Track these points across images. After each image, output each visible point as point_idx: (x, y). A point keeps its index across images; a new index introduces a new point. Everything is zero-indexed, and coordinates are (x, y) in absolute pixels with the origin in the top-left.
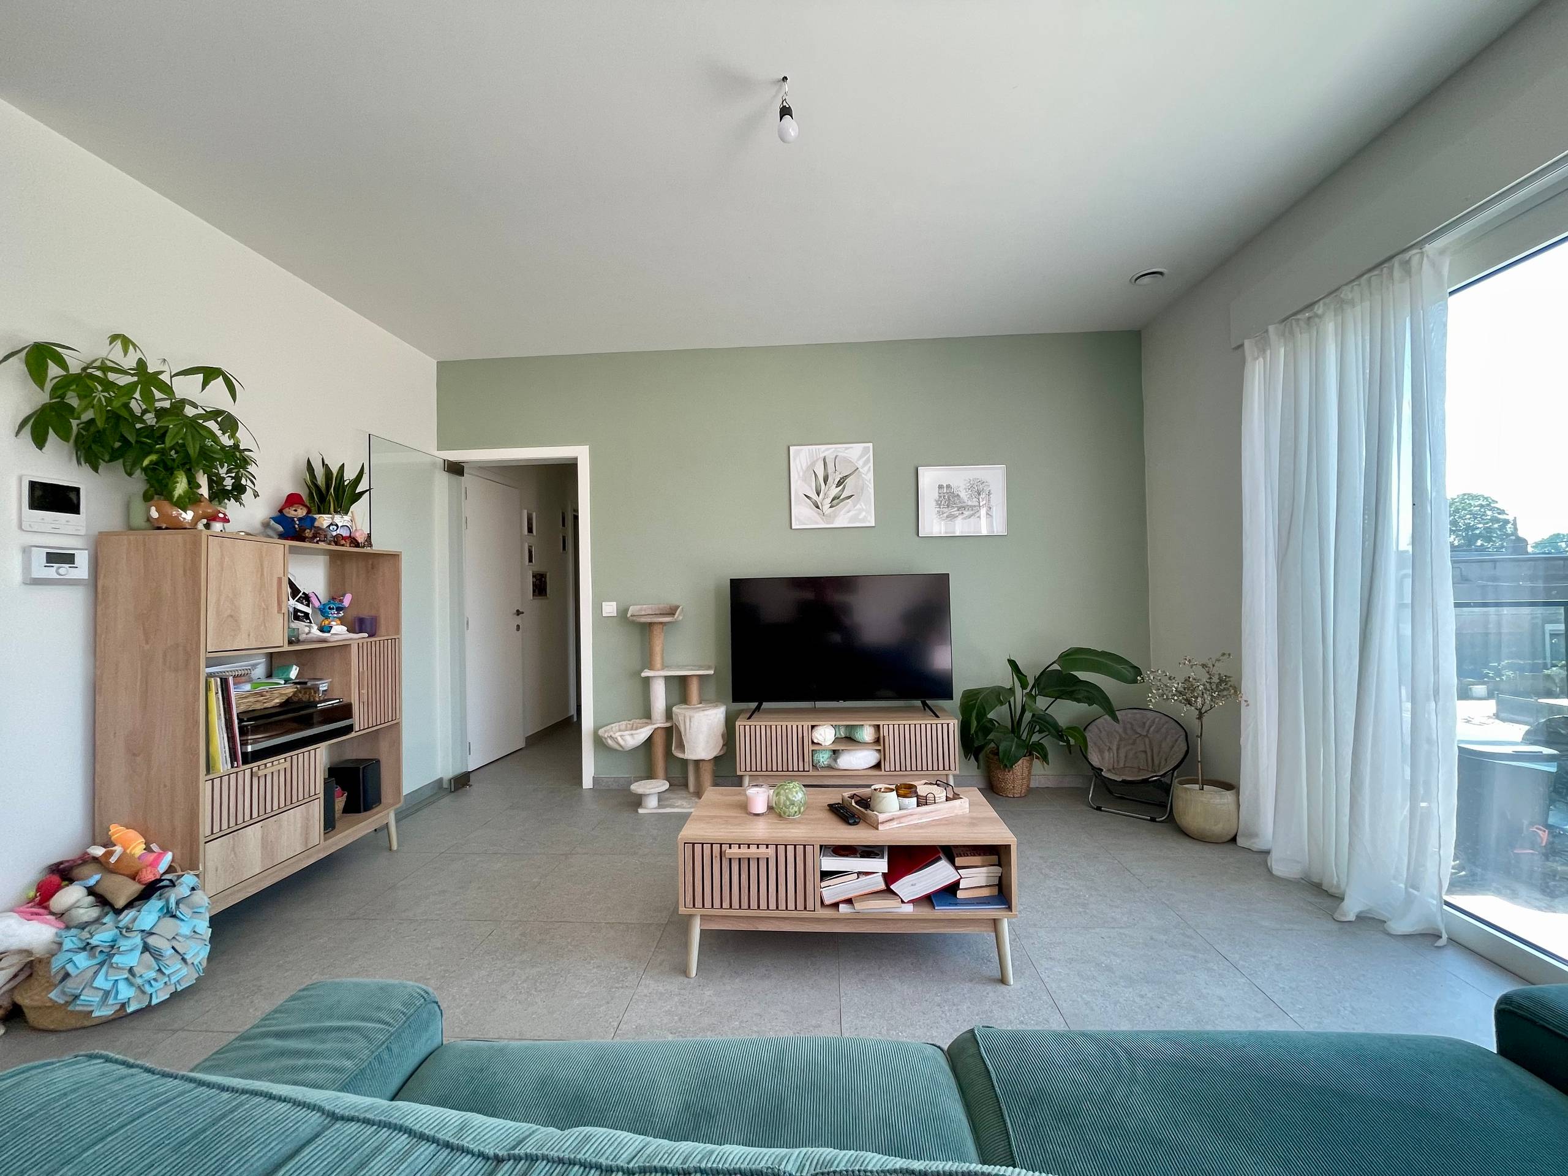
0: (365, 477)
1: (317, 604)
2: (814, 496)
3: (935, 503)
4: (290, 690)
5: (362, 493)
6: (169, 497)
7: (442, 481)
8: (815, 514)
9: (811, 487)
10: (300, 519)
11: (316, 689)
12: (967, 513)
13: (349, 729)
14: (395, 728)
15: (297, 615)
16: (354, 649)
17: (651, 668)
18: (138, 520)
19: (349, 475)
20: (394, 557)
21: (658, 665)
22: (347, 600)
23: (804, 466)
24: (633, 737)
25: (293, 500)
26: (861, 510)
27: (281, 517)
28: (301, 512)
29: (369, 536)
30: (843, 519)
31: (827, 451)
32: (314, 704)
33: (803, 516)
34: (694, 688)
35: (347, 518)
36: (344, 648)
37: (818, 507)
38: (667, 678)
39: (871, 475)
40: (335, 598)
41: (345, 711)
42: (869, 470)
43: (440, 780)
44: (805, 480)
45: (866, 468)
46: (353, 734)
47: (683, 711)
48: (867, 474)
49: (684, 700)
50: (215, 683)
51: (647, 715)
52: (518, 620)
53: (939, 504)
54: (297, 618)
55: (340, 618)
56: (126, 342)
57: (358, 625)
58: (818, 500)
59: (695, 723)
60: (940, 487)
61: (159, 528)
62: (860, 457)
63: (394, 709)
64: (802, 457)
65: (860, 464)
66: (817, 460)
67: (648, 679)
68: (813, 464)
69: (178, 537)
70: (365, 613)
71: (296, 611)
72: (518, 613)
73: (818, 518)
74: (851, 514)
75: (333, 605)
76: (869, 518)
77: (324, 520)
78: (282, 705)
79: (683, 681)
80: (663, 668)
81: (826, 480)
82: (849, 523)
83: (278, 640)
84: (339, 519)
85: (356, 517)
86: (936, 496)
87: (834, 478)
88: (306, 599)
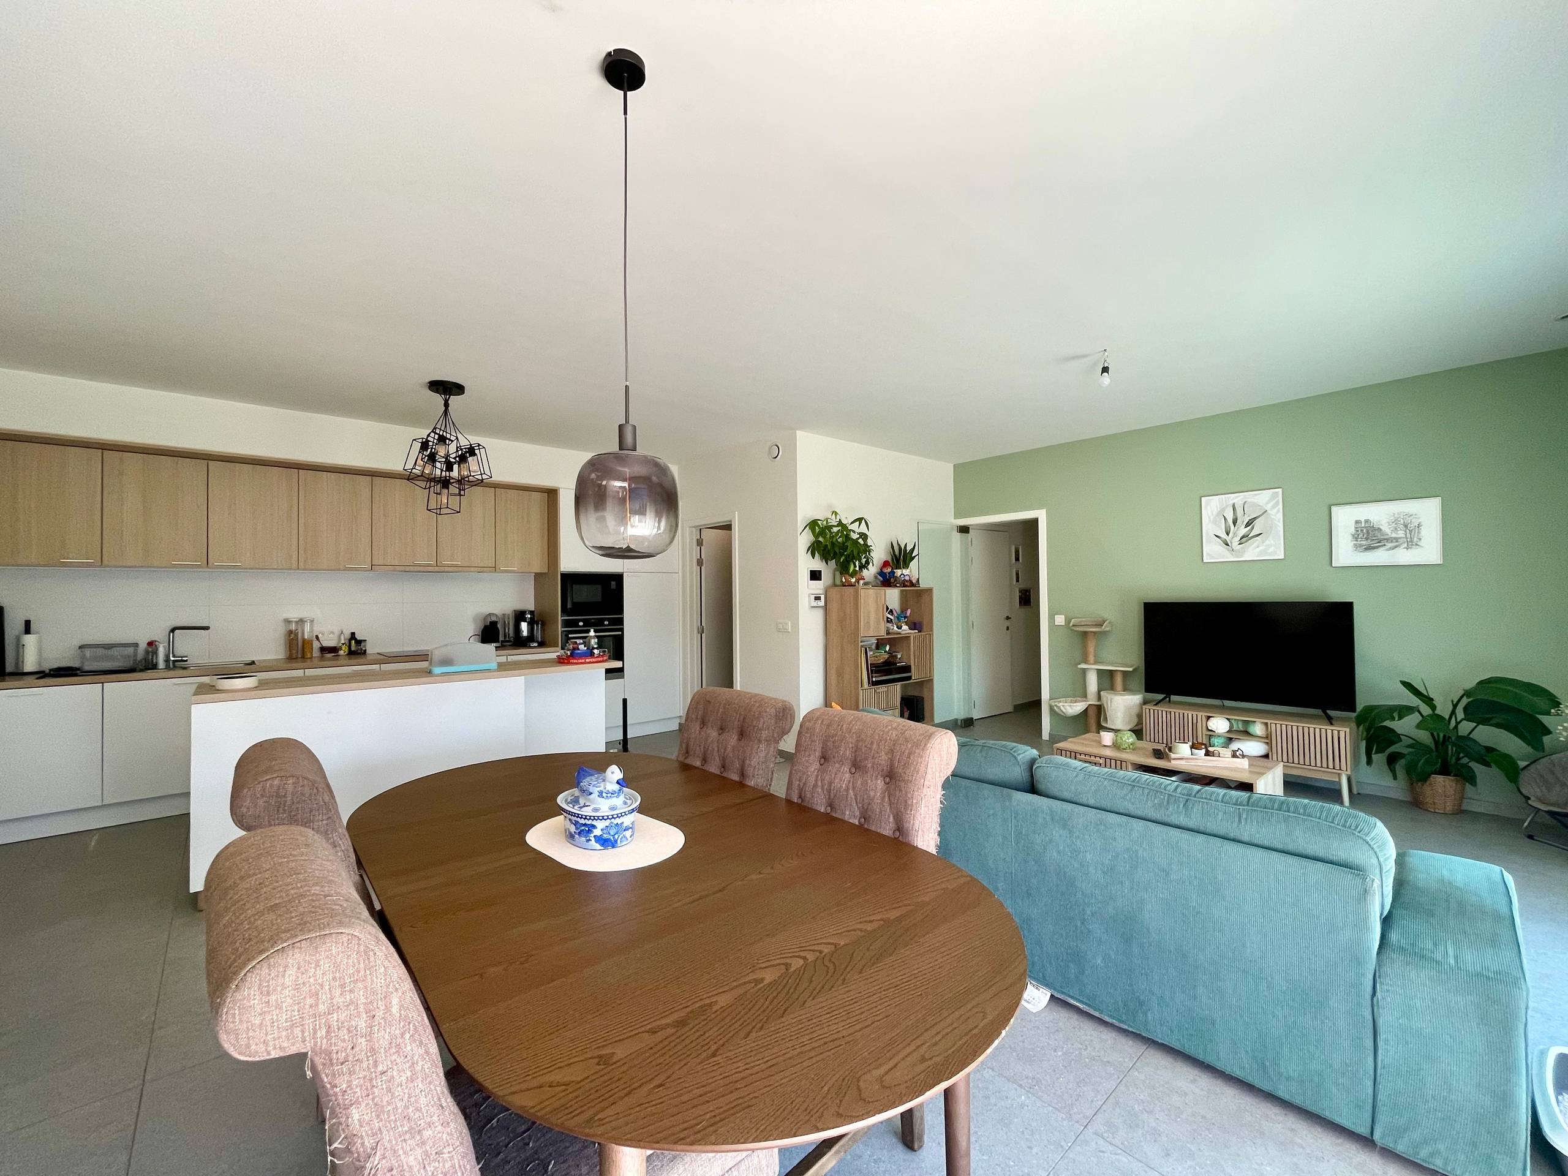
0: (916, 547)
1: (896, 615)
2: (1224, 536)
3: (1350, 537)
4: (886, 656)
5: (915, 557)
6: (848, 573)
7: (957, 536)
8: (1224, 550)
9: (1221, 529)
10: (889, 573)
11: (896, 656)
12: (1389, 545)
13: (910, 678)
14: (930, 681)
15: (889, 621)
16: (912, 638)
17: (1086, 662)
18: (838, 582)
19: (909, 549)
20: (930, 591)
21: (1091, 658)
22: (909, 612)
23: (1215, 513)
24: (1075, 708)
25: (886, 564)
26: (1269, 546)
27: (881, 573)
28: (889, 570)
29: (918, 579)
30: (1252, 552)
31: (1238, 499)
32: (896, 664)
33: (1213, 551)
34: (1119, 680)
35: (908, 570)
36: (907, 638)
37: (1227, 545)
38: (1099, 671)
39: (1280, 515)
40: (903, 610)
41: (907, 669)
42: (1278, 511)
43: (956, 720)
44: (1215, 522)
45: (1275, 510)
46: (912, 681)
47: (1107, 695)
48: (1277, 515)
49: (1112, 688)
50: (863, 649)
51: (1085, 696)
52: (1007, 623)
53: (1355, 537)
54: (888, 621)
55: (905, 622)
56: (836, 514)
57: (914, 626)
58: (1228, 539)
59: (1114, 704)
60: (1357, 522)
61: (845, 586)
62: (1269, 501)
63: (930, 672)
64: (1213, 507)
65: (1268, 507)
66: (1227, 506)
67: (1084, 671)
68: (1223, 510)
69: (851, 589)
70: (917, 620)
71: (888, 618)
72: (1008, 618)
73: (1227, 553)
74: (1261, 548)
75: (902, 615)
76: (1278, 552)
77: (898, 572)
78: (883, 663)
79: (1111, 673)
80: (1096, 663)
81: (1235, 522)
82: (1258, 556)
83: (882, 633)
84: (906, 572)
85: (913, 571)
86: (1353, 530)
87: (1243, 520)
88: (891, 612)
